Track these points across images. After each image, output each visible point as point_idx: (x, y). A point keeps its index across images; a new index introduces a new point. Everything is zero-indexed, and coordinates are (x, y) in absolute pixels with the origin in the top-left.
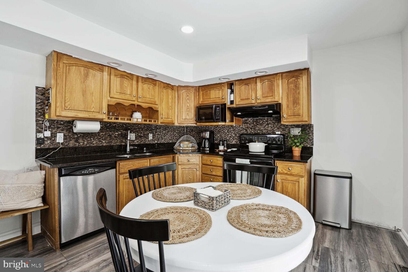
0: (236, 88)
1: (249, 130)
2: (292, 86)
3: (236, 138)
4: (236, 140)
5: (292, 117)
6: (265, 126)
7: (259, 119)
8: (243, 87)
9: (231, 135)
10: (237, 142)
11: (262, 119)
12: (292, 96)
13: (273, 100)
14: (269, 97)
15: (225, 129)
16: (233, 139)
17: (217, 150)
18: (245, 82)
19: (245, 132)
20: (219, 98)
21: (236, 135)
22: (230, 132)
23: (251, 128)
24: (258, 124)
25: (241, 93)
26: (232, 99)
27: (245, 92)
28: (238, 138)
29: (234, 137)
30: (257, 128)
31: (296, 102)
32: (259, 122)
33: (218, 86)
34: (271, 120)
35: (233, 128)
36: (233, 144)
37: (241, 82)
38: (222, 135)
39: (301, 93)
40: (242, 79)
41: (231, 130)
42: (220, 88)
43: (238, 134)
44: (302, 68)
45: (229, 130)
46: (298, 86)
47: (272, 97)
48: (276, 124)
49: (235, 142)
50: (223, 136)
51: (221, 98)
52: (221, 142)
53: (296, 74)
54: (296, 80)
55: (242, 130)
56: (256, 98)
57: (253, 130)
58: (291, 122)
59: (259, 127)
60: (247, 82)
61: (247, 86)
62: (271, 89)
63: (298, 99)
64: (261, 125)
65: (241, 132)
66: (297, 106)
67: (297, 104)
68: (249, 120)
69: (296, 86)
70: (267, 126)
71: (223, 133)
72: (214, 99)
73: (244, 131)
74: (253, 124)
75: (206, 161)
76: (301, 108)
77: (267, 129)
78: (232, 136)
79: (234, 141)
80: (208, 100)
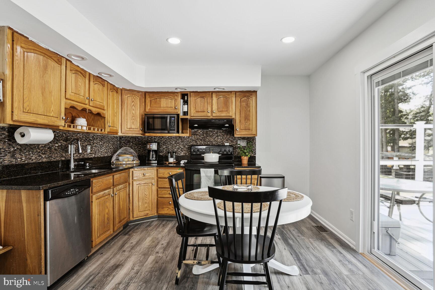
0: (192, 100)
1: (199, 141)
2: (244, 104)
3: (185, 149)
4: (184, 152)
5: (244, 130)
6: (215, 138)
7: (209, 131)
8: (199, 100)
9: (179, 147)
10: (186, 154)
11: (211, 131)
12: (243, 113)
13: (228, 115)
14: (224, 112)
15: (172, 140)
16: (181, 150)
17: (167, 163)
18: (201, 95)
19: (195, 144)
20: (171, 108)
21: (184, 146)
22: (178, 144)
23: (201, 140)
24: (208, 136)
25: (196, 105)
26: (186, 110)
27: (201, 104)
28: (186, 149)
29: (182, 148)
30: (207, 140)
31: (247, 118)
32: (209, 134)
33: (170, 95)
34: (220, 132)
35: (181, 139)
36: (182, 156)
37: (197, 94)
38: (168, 146)
39: (251, 111)
40: (197, 91)
41: (179, 141)
42: (173, 98)
43: (187, 145)
44: (252, 90)
45: (176, 141)
46: (248, 104)
47: (226, 112)
48: (225, 136)
49: (184, 153)
50: (170, 147)
51: (174, 108)
52: (170, 154)
53: (247, 94)
54: (247, 100)
55: (192, 142)
56: (212, 112)
57: (203, 141)
58: (242, 135)
59: (209, 139)
60: (204, 95)
61: (203, 99)
62: (226, 104)
63: (249, 115)
64: (211, 136)
65: (191, 143)
66: (248, 121)
67: (248, 120)
68: (199, 131)
69: (247, 105)
70: (217, 138)
71: (170, 144)
72: (165, 108)
73: (193, 142)
74: (203, 135)
75: (164, 174)
76: (251, 123)
77: (217, 141)
78: (181, 147)
79: (182, 153)
80: (157, 108)
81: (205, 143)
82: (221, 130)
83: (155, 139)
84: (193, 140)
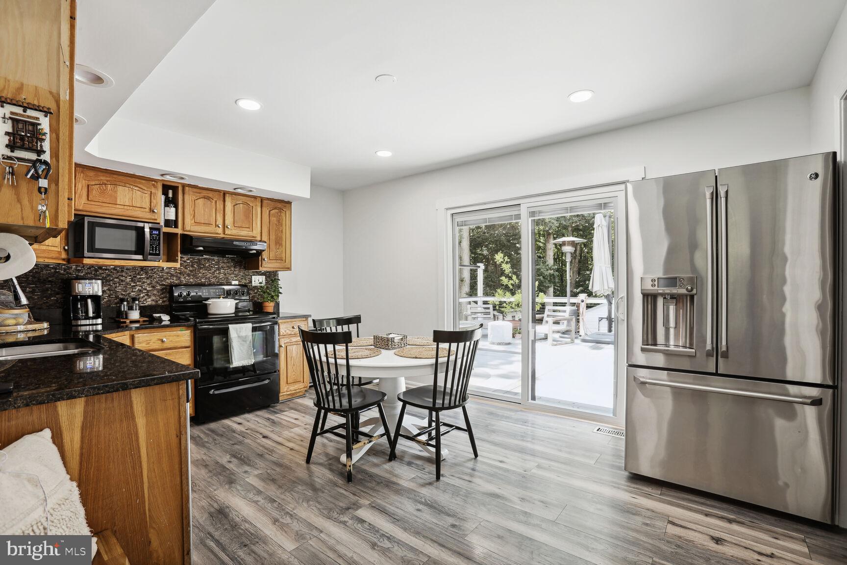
0: (187, 200)
2: (274, 219)
8: (201, 202)
12: (274, 233)
13: (251, 234)
14: (244, 229)
18: (205, 193)
19: (177, 282)
20: (142, 210)
24: (201, 268)
25: (196, 211)
27: (204, 211)
30: (200, 275)
31: (279, 242)
32: (203, 265)
33: (140, 183)
34: (224, 263)
37: (198, 191)
39: (284, 231)
53: (280, 205)
54: (279, 214)
55: (169, 277)
56: (225, 226)
57: (192, 277)
59: (204, 273)
61: (209, 202)
62: (248, 215)
67: (279, 246)
69: (279, 221)
70: (218, 272)
72: (126, 207)
74: (192, 266)
75: (148, 343)
76: (284, 251)
77: (218, 277)
78: (146, 289)
79: (149, 300)
81: (196, 281)
82: (224, 259)
83: (79, 271)
84: (172, 275)
